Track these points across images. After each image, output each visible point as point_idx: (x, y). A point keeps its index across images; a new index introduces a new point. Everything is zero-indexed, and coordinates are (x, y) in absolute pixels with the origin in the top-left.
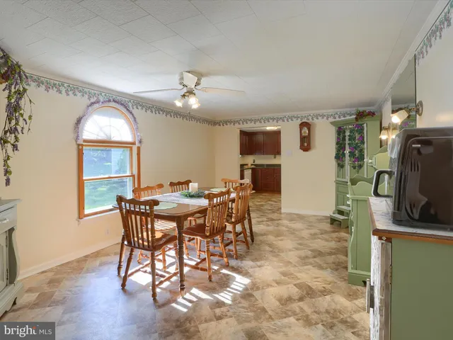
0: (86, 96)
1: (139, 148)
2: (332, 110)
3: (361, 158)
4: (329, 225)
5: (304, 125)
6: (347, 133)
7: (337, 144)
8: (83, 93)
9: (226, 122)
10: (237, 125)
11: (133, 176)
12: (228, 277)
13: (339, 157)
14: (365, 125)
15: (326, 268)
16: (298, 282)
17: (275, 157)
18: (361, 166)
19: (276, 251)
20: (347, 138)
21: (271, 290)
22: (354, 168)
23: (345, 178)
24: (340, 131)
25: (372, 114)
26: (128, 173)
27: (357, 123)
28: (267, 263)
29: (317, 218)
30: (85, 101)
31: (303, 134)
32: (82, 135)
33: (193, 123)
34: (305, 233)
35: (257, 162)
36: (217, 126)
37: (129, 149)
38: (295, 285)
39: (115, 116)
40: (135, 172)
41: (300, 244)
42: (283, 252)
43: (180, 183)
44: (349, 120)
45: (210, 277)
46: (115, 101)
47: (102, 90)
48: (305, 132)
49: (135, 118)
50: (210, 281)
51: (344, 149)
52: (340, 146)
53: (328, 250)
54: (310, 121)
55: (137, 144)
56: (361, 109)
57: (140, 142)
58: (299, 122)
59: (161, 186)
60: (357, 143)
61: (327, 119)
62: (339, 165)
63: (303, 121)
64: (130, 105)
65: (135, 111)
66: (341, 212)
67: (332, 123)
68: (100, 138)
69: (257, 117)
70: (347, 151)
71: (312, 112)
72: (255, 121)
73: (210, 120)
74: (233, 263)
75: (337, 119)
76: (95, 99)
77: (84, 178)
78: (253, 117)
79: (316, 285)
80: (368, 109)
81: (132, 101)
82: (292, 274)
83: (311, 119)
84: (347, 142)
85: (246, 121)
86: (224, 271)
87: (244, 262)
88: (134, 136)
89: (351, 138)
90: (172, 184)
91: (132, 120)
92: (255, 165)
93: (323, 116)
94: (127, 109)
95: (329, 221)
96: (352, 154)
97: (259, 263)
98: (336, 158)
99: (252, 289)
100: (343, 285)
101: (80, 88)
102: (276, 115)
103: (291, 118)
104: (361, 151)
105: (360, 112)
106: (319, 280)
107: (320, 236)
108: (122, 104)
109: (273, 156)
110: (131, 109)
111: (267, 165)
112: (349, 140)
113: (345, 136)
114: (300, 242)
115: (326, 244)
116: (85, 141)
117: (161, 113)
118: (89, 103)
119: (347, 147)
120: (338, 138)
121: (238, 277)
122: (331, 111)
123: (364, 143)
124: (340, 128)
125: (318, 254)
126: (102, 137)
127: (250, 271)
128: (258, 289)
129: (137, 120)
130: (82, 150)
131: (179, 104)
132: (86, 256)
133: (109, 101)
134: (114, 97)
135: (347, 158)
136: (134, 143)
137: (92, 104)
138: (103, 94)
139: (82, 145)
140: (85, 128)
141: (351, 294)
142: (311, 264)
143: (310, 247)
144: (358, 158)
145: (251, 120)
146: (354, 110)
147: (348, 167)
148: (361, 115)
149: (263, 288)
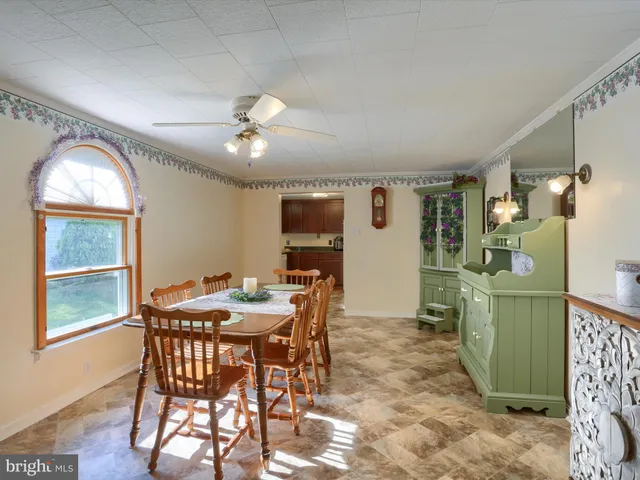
0: (51, 125)
1: (139, 221)
2: (416, 173)
3: (459, 238)
4: (417, 331)
5: (379, 191)
6: (440, 205)
7: (424, 218)
8: (46, 118)
9: (261, 184)
10: (278, 188)
11: (129, 268)
12: (322, 425)
13: (427, 236)
14: (464, 194)
15: (449, 393)
16: (424, 418)
17: (319, 237)
18: (457, 250)
19: (370, 376)
20: (439, 211)
21: (392, 436)
22: (449, 251)
23: (435, 265)
24: (428, 201)
25: (473, 180)
26: (119, 263)
27: (455, 191)
28: (366, 396)
29: (398, 321)
30: (49, 132)
31: (377, 205)
32: (43, 196)
33: (216, 182)
34: (393, 344)
35: (292, 244)
36: (247, 190)
37: (120, 222)
38: (422, 423)
39: (102, 165)
40: (132, 261)
41: (395, 361)
42: (378, 375)
43: (217, 279)
44: (443, 186)
45: (297, 428)
46: (101, 138)
47: (81, 115)
48: (379, 202)
49: (133, 169)
50: (298, 435)
51: (435, 226)
52: (428, 223)
53: (436, 367)
54: (385, 186)
55: (136, 214)
56: (460, 173)
57: (141, 210)
58: (370, 187)
59: (190, 284)
60: (454, 218)
61: (408, 184)
62: (426, 248)
63: (376, 186)
64: (125, 146)
65: (133, 158)
66: (431, 312)
67: (415, 190)
68: (74, 201)
69: (310, 177)
70: (439, 229)
71: (388, 174)
72: (307, 183)
73: (240, 180)
74: (318, 400)
75: (422, 186)
76: (67, 130)
77: (47, 273)
78: (304, 177)
79: (450, 419)
80: (468, 173)
81: (128, 140)
82: (409, 408)
83: (386, 184)
84: (439, 216)
85: (293, 183)
86: (310, 415)
87: (331, 396)
88: (131, 201)
89: (445, 211)
90: (207, 280)
91: (128, 172)
92: (291, 248)
93: (402, 180)
94: (122, 154)
95: (417, 325)
96: (445, 233)
97: (354, 396)
98: (422, 238)
99: (366, 438)
100: (480, 414)
101: (40, 108)
102: (336, 176)
103: (359, 181)
104: (459, 229)
105: (458, 178)
106: (447, 411)
107: (414, 347)
108: (113, 144)
109: (315, 235)
110: (126, 152)
111: (302, 248)
112: (443, 213)
113: (436, 209)
114: (392, 357)
115: (426, 357)
116: (50, 205)
117: (172, 163)
118: (57, 136)
119: (439, 222)
120: (425, 211)
121: (337, 423)
122: (414, 174)
123: (462, 218)
124: (428, 197)
125: (427, 374)
126: (77, 198)
127: (348, 409)
128: (375, 437)
129: (137, 172)
130: (44, 221)
131: (232, 148)
132: (53, 418)
133: (92, 136)
134: (100, 130)
135: (439, 238)
136: (130, 212)
137: (62, 139)
138: (81, 123)
139: (45, 213)
140: (49, 182)
141: (499, 426)
142: (425, 389)
143: (409, 363)
144: (455, 239)
145: (300, 183)
146: (450, 174)
147: (440, 252)
148: (460, 181)
149: (381, 436)
